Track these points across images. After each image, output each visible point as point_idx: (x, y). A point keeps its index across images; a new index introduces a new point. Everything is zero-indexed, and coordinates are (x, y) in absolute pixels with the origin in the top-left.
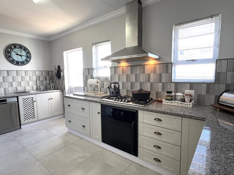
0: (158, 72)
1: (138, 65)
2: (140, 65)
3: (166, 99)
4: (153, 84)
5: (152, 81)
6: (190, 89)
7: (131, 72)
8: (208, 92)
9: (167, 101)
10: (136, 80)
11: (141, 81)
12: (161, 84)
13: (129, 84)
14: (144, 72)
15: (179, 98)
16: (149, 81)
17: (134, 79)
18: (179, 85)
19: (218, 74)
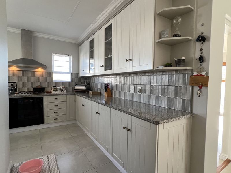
0: (44, 76)
1: (30, 71)
2: (31, 71)
3: (53, 90)
4: (42, 83)
5: (40, 81)
6: (62, 85)
7: (23, 75)
8: (69, 86)
9: (55, 91)
10: (28, 80)
11: (32, 81)
12: (47, 83)
13: (21, 83)
14: (34, 76)
15: (59, 89)
16: (39, 81)
17: (26, 80)
18: (57, 83)
19: (72, 79)
